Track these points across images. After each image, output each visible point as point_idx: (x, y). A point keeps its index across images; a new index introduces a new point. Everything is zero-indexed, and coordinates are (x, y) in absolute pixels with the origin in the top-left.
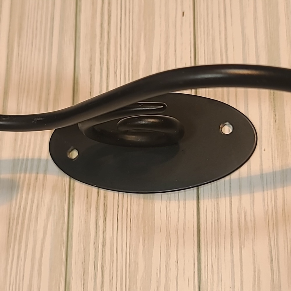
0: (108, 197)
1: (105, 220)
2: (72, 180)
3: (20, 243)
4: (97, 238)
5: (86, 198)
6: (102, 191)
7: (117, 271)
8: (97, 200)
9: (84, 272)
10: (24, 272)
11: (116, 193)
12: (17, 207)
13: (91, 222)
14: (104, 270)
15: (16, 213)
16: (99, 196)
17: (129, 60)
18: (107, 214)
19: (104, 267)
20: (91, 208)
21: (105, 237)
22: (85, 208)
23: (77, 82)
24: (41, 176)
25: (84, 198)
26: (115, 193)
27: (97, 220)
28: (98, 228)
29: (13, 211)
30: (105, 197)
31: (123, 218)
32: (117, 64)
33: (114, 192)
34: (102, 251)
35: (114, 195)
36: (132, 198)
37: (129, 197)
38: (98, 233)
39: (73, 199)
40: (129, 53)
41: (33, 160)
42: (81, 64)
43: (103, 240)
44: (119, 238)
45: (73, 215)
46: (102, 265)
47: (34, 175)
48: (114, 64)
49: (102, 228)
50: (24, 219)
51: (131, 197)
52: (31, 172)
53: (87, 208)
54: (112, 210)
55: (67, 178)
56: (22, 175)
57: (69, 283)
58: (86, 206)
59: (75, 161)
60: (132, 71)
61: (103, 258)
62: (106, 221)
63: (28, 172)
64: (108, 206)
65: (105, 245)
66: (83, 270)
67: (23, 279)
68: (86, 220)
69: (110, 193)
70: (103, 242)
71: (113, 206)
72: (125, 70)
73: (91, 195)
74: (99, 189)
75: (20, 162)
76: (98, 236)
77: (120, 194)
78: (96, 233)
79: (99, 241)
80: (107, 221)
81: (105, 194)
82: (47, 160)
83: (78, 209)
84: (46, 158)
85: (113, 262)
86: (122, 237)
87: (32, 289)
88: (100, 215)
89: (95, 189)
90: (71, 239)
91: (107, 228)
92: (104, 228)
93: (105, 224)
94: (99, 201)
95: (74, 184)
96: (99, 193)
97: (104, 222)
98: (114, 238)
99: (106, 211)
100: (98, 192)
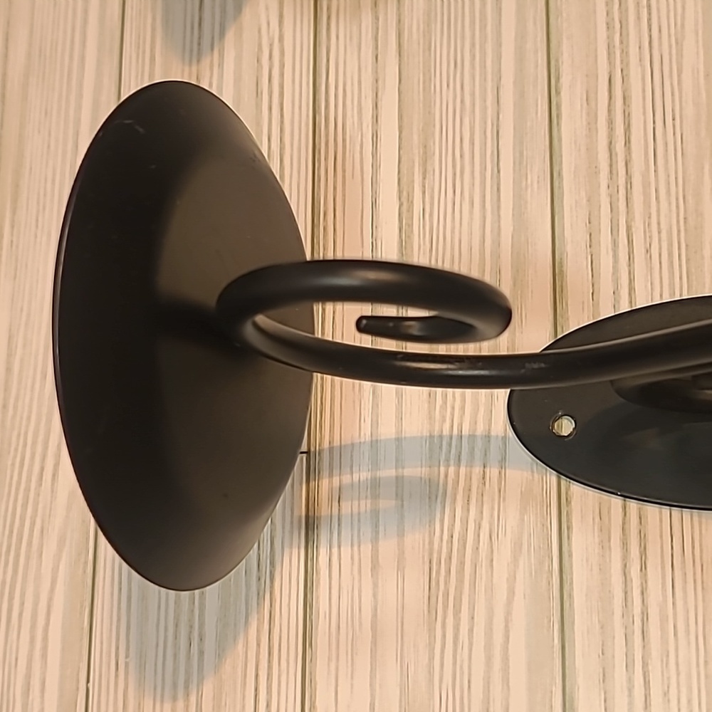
0: (647, 518)
1: (643, 567)
2: (564, 480)
3: (457, 612)
4: (629, 604)
5: (597, 519)
6: (633, 505)
7: (678, 674)
8: (624, 523)
9: (604, 675)
10: (470, 675)
11: (666, 510)
12: (445, 537)
13: (612, 571)
14: (648, 672)
15: (444, 550)
16: (628, 514)
17: (678, 222)
18: (648, 554)
19: (647, 664)
20: (609, 541)
21: (647, 603)
22: (597, 540)
23: (562, 271)
24: (493, 472)
25: (593, 519)
26: (663, 510)
27: (625, 566)
28: (628, 583)
29: (436, 546)
30: (640, 518)
31: (683, 561)
32: (650, 231)
33: (661, 508)
34: (640, 632)
35: (661, 513)
36: (704, 520)
37: (696, 519)
38: (629, 593)
39: (569, 521)
40: (678, 207)
41: (472, 437)
42: (567, 233)
43: (642, 609)
44: (679, 603)
45: (570, 555)
46: (643, 662)
47: (477, 470)
48: (645, 232)
49: (639, 583)
50: (462, 563)
51: (700, 517)
52: (470, 464)
53: (602, 541)
54: (659, 546)
55: (552, 477)
56: (452, 470)
57: (572, 698)
58: (599, 536)
59: (570, 440)
60: (687, 246)
61: (644, 647)
62: (645, 568)
63: (463, 462)
64: (650, 537)
65: (647, 619)
66: (601, 670)
67: (469, 687)
68: (600, 565)
69: (652, 510)
70: (643, 613)
71: (661, 537)
72: (670, 245)
73: (609, 512)
74: (625, 500)
75: (444, 443)
76: (629, 599)
77: (676, 511)
78: (626, 593)
79: (633, 610)
80: (648, 569)
81: (640, 510)
82: (504, 438)
83: (582, 542)
84: (501, 434)
85: (668, 656)
86: (686, 603)
87: (491, 709)
88: (632, 556)
89: (616, 501)
90: (570, 605)
91: (649, 583)
92: (642, 583)
93: (646, 575)
94: (627, 526)
95: (568, 489)
96: (627, 509)
97: (641, 570)
98: (666, 606)
99: (645, 548)
100: (624, 508)
